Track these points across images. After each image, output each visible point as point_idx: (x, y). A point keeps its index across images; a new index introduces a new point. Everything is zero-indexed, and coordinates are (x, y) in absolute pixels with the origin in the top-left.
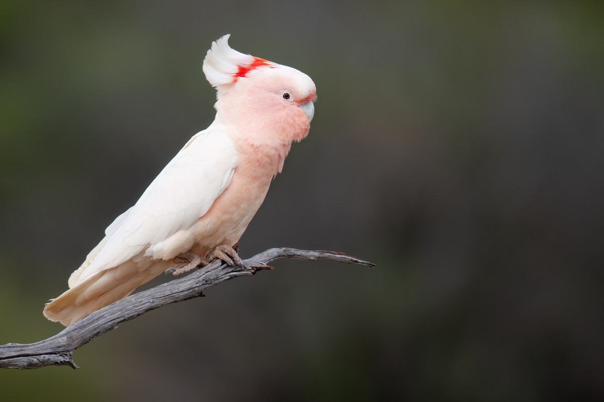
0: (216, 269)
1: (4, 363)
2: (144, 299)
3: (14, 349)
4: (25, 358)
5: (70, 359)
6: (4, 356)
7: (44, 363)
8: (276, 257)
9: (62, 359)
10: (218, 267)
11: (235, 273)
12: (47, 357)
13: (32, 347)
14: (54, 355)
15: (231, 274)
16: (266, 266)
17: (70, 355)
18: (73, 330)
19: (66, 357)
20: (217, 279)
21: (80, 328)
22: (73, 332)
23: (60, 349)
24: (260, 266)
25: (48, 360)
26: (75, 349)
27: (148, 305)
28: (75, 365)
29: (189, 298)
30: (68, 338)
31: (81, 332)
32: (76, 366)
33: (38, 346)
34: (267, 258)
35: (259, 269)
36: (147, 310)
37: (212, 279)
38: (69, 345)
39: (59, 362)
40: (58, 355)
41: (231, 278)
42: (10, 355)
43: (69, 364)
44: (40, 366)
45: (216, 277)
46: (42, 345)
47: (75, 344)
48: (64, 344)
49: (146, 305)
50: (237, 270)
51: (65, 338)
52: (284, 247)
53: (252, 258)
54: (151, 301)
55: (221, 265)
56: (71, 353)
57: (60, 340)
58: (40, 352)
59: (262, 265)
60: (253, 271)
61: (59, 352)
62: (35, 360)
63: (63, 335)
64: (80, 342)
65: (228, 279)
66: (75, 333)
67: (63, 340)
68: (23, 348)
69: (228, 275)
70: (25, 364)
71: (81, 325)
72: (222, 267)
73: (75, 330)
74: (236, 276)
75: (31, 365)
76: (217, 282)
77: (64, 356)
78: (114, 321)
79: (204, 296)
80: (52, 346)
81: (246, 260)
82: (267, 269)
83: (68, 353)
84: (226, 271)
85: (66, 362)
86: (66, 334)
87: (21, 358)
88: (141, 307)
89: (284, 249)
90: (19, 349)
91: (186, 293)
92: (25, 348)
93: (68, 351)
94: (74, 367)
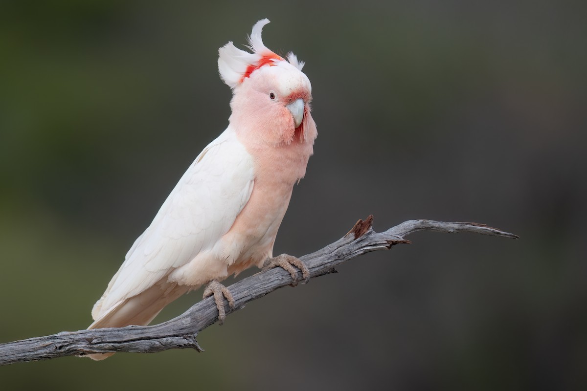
0: (349, 243)
1: (124, 347)
2: (272, 276)
3: (135, 331)
4: (147, 341)
5: (194, 341)
6: (124, 340)
7: (167, 347)
8: (413, 230)
9: (185, 342)
10: (351, 241)
11: (369, 248)
12: (170, 339)
13: (154, 329)
14: (177, 338)
15: (366, 248)
16: (402, 239)
17: (194, 338)
18: (197, 311)
19: (190, 340)
20: (350, 254)
21: (205, 308)
22: (197, 313)
23: (184, 332)
24: (395, 239)
25: (171, 343)
26: (200, 330)
27: (277, 283)
28: (199, 348)
29: (320, 275)
30: (192, 319)
31: (206, 313)
32: (201, 349)
33: (160, 328)
34: (404, 231)
35: (394, 243)
36: (276, 288)
37: (345, 254)
38: (193, 327)
39: (183, 345)
40: (182, 337)
41: (365, 252)
42: (130, 339)
43: (194, 346)
44: (162, 350)
45: (349, 252)
46: (164, 327)
47: (200, 325)
48: (188, 325)
49: (275, 282)
50: (372, 244)
51: (189, 319)
52: (421, 219)
53: (388, 231)
54: (280, 278)
55: (355, 240)
56: (196, 335)
57: (184, 322)
58: (163, 335)
59: (398, 239)
60: (388, 245)
61: (183, 335)
62: (157, 343)
63: (187, 316)
64: (205, 324)
65: (362, 254)
66: (200, 314)
67: (186, 321)
68: (145, 331)
69: (362, 249)
70: (147, 347)
71: (205, 305)
72: (356, 241)
73: (200, 310)
74: (370, 251)
75: (153, 349)
76: (350, 257)
77: (188, 338)
78: (240, 301)
79: (336, 271)
80: (176, 328)
81: (381, 234)
82: (404, 243)
83: (192, 336)
84: (359, 245)
85: (190, 345)
86: (189, 315)
87: (142, 341)
88: (269, 285)
89: (421, 221)
90: (140, 331)
91: (317, 269)
92: (147, 330)
93: (192, 333)
94: (198, 350)
